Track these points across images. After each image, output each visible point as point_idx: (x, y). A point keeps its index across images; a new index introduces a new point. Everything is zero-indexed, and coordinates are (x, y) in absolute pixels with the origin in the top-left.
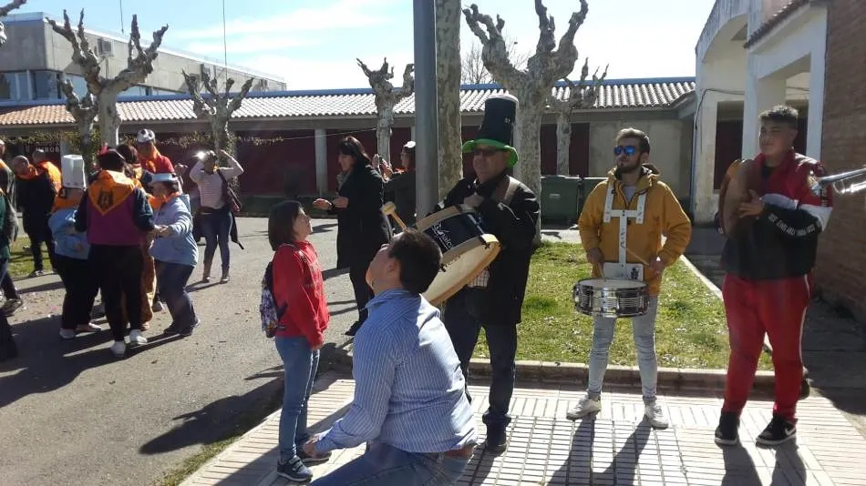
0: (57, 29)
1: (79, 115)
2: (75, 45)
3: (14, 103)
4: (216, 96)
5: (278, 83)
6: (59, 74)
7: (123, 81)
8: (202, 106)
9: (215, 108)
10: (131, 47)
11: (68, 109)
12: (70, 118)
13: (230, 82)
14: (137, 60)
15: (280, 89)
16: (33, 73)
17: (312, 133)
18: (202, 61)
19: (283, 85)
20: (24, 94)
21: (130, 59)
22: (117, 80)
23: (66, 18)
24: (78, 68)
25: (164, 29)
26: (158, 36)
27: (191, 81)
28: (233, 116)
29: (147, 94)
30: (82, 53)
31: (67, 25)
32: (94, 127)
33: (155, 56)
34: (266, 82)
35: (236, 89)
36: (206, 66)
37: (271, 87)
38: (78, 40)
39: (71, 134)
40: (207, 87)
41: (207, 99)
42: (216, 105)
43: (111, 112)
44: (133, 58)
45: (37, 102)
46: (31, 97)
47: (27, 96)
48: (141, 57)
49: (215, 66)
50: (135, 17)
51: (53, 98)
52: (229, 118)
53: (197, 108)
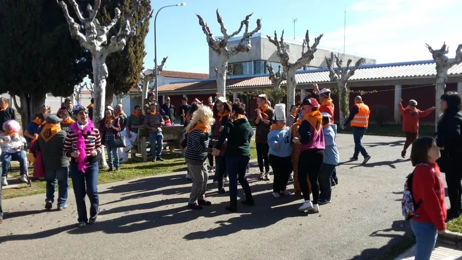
0: (271, 41)
1: (275, 81)
2: (278, 48)
3: (246, 76)
4: (342, 69)
5: (372, 60)
6: (265, 62)
7: (298, 63)
8: (333, 74)
9: (340, 76)
10: (303, 46)
11: (270, 79)
12: (270, 82)
13: (350, 61)
14: (307, 53)
15: (372, 63)
16: (255, 62)
17: (393, 87)
18: (332, 51)
19: (374, 61)
20: (250, 72)
21: (303, 53)
22: (296, 63)
23: (275, 34)
24: (279, 59)
25: (321, 36)
26: (318, 40)
27: (328, 62)
28: (349, 79)
29: (304, 69)
30: (281, 51)
31: (276, 38)
32: (281, 87)
33: (315, 50)
34: (365, 60)
35: (352, 64)
36: (334, 53)
37: (367, 63)
38: (280, 45)
39: (270, 90)
40: (337, 64)
41: (336, 71)
42: (341, 74)
43: (292, 79)
44: (304, 52)
45: (255, 75)
46: (253, 73)
47: (251, 73)
48: (309, 51)
49: (338, 53)
50: (308, 31)
51: (262, 73)
52: (347, 81)
53: (331, 75)
